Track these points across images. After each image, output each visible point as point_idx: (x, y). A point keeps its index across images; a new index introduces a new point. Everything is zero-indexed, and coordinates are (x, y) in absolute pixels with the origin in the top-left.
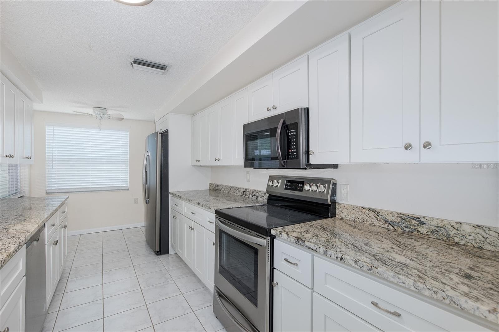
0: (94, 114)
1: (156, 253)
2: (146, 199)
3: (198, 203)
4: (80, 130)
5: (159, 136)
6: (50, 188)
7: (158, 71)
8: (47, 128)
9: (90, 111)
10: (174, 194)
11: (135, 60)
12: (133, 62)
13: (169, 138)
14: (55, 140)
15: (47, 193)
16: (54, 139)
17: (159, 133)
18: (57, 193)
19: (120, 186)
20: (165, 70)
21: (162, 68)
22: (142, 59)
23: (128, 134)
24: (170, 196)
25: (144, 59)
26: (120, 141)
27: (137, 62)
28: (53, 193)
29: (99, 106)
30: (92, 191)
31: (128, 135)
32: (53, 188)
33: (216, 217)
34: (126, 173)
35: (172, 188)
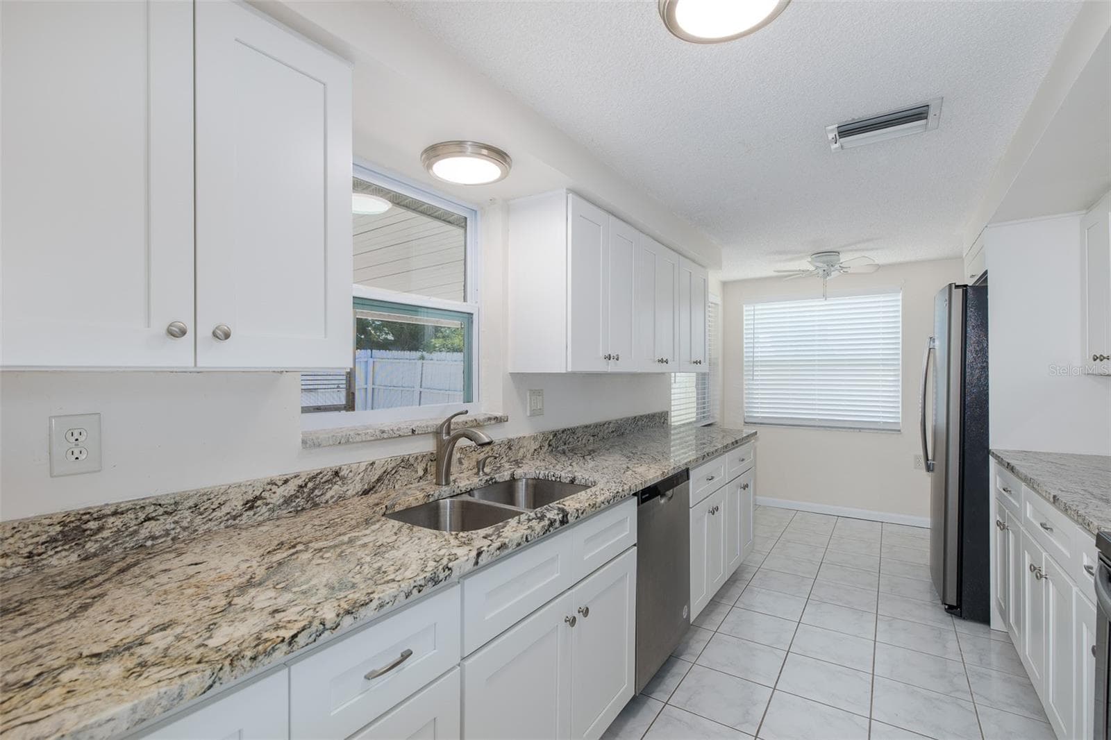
0: (812, 268)
1: (947, 607)
2: (928, 460)
3: (1054, 497)
4: (782, 306)
5: (958, 294)
6: (751, 414)
7: (911, 128)
8: (745, 308)
9: (805, 264)
10: (999, 457)
11: (842, 129)
12: (838, 137)
13: (989, 297)
14: (758, 328)
15: (746, 423)
16: (756, 326)
17: (957, 287)
18: (761, 424)
19: (879, 422)
20: (926, 118)
21: (918, 114)
22: (853, 119)
23: (900, 298)
24: (992, 461)
25: (859, 118)
26: (879, 317)
27: (846, 131)
28: (755, 423)
29: (824, 250)
30: (819, 427)
31: (898, 300)
32: (755, 415)
33: (1101, 559)
34: (895, 391)
35: (998, 440)
